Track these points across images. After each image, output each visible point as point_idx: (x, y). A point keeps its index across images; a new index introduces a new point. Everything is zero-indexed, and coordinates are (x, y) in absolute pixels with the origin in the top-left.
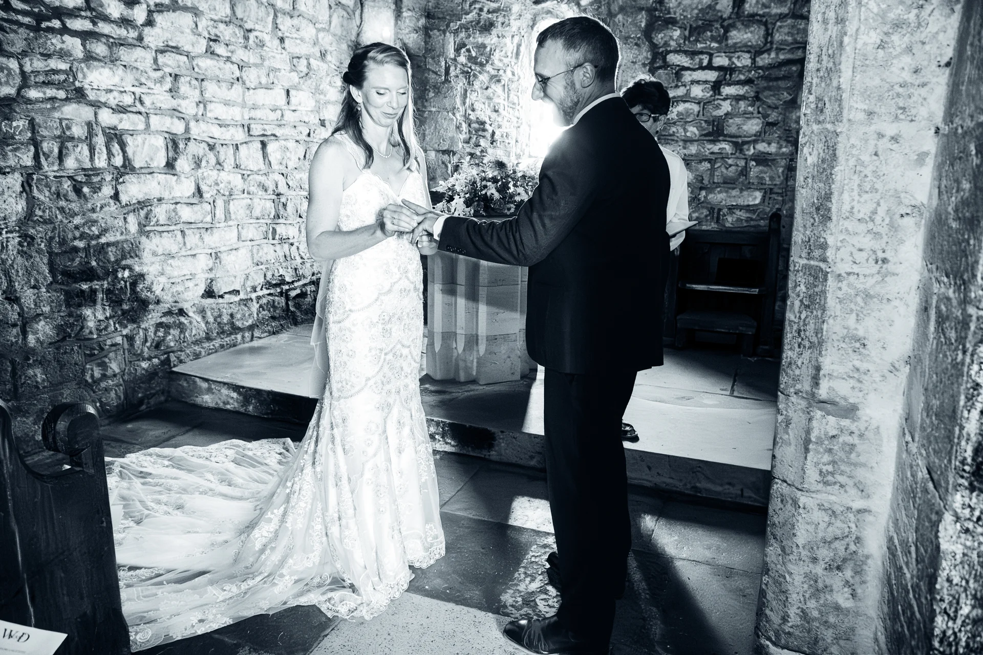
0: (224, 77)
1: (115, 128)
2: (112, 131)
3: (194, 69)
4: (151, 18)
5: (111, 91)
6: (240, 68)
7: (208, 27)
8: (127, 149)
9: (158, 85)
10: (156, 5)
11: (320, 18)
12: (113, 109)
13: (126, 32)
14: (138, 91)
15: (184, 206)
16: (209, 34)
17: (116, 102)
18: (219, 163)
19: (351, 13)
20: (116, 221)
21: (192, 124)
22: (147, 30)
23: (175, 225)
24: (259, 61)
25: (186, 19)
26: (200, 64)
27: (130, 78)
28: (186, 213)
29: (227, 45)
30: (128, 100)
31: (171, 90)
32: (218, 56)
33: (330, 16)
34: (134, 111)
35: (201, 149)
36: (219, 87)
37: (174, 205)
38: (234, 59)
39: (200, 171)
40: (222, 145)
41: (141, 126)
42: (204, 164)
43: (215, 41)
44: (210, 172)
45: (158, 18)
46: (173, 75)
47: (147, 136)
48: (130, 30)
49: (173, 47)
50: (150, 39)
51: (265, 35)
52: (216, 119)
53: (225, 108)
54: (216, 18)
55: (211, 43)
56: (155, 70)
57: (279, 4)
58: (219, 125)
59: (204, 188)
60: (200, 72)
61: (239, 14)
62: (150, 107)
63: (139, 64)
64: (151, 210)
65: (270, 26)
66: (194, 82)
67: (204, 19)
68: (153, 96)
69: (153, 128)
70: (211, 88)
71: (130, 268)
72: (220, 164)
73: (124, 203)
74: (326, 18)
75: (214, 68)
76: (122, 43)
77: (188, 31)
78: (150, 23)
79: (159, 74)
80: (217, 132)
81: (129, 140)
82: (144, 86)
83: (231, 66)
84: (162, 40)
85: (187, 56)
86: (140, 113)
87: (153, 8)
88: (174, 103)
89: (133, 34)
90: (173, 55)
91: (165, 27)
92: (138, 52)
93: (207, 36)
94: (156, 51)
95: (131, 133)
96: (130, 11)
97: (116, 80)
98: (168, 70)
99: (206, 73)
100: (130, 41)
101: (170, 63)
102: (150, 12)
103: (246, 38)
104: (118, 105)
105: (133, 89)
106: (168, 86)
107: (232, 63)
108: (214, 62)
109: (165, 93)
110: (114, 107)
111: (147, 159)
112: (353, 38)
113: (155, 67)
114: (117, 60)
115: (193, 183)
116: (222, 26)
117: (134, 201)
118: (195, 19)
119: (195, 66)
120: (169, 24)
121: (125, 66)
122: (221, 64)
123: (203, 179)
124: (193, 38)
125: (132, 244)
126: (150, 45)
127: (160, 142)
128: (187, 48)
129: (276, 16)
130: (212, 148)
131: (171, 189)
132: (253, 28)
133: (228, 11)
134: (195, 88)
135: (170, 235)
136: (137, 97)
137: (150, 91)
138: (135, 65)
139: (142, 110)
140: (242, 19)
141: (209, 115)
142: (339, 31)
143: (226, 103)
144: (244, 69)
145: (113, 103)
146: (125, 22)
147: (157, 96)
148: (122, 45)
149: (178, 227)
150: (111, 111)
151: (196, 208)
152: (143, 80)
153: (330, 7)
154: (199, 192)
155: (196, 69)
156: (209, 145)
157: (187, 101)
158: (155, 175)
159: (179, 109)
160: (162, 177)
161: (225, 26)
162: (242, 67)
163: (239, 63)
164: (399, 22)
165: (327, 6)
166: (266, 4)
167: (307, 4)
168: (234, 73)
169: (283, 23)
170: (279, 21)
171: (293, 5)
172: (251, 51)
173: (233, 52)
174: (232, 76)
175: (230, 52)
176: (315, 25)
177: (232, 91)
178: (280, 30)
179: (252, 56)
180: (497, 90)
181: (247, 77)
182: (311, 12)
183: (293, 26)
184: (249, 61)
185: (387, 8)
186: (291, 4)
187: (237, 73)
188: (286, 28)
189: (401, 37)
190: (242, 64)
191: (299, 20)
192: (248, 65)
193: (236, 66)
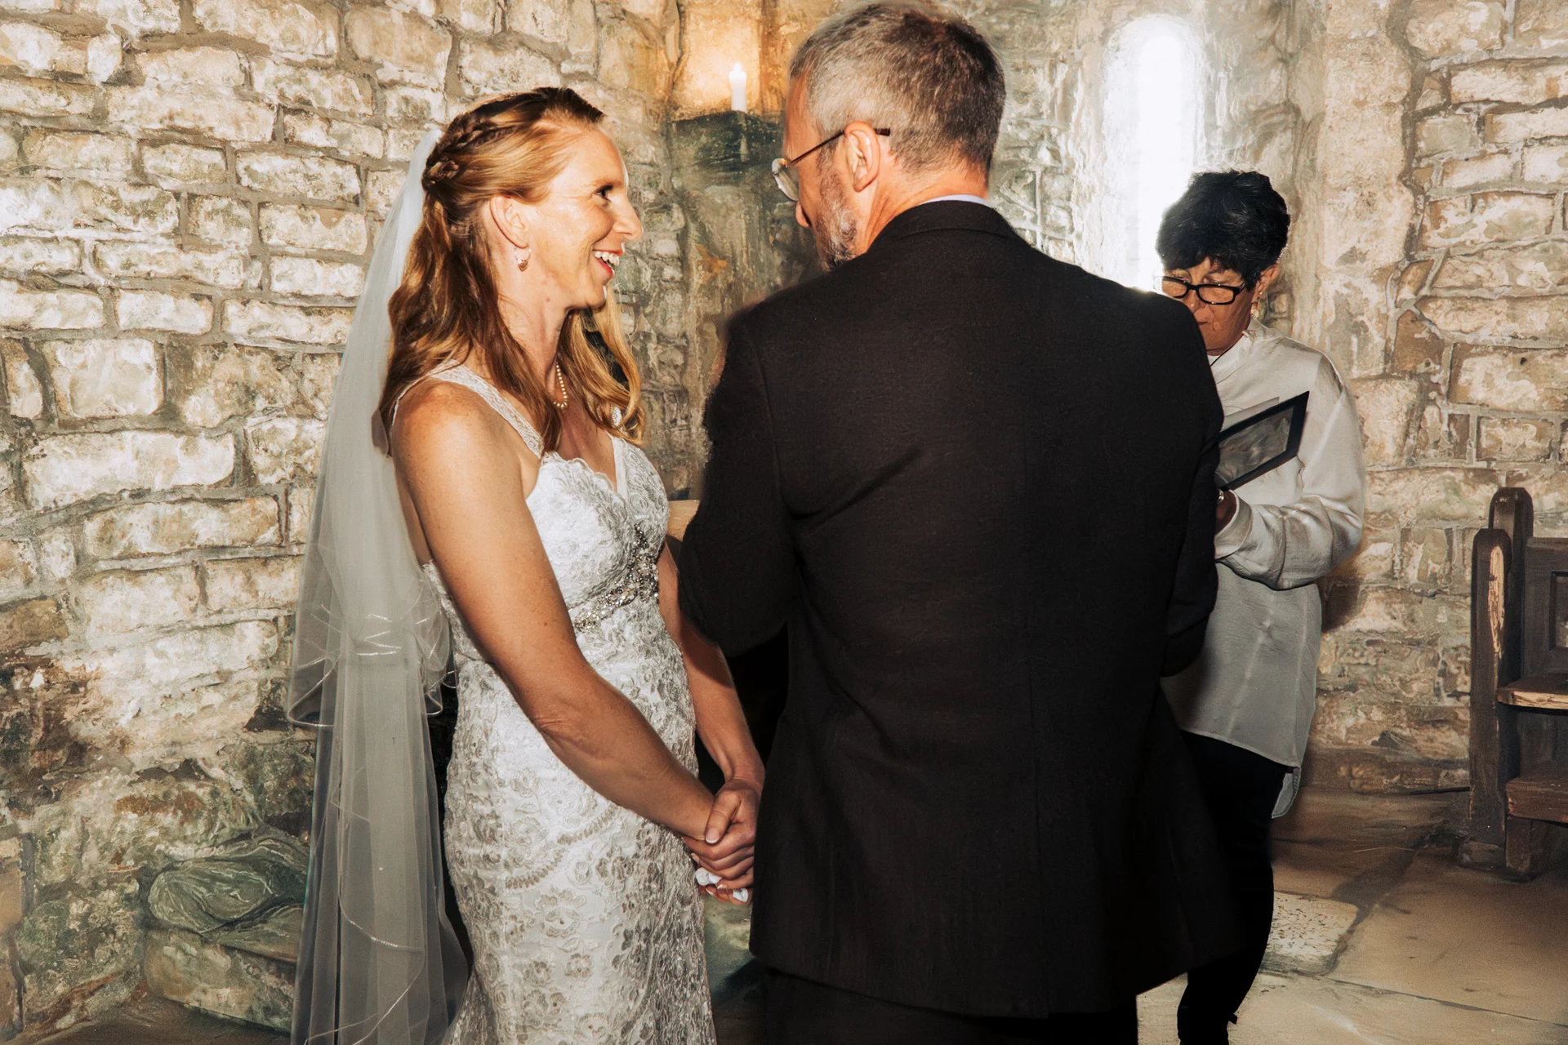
0: (320, 196)
1: (24, 327)
2: (15, 334)
3: (239, 180)
4: (132, 66)
5: (19, 239)
6: (362, 174)
7: (278, 80)
8: (55, 374)
9: (143, 221)
10: (146, 36)
11: (573, 50)
12: (21, 282)
13: (63, 102)
14: (88, 236)
15: (204, 507)
16: (282, 95)
17: (29, 264)
18: (300, 400)
19: (652, 33)
20: (16, 552)
21: (232, 309)
22: (117, 94)
23: (179, 553)
25: (221, 67)
26: (256, 167)
27: (70, 206)
28: (209, 525)
29: (328, 121)
30: (64, 258)
31: (176, 231)
32: (307, 147)
33: (598, 44)
34: (79, 283)
35: (257, 369)
36: (303, 218)
37: (177, 507)
38: (345, 154)
39: (251, 421)
40: (313, 356)
41: (94, 320)
42: (260, 403)
43: (295, 112)
44: (279, 424)
45: (149, 66)
46: (184, 195)
47: (108, 342)
48: (74, 95)
49: (183, 131)
50: (126, 115)
51: (428, 95)
52: (297, 295)
53: (319, 269)
54: (302, 59)
55: (288, 118)
56: (137, 185)
57: (467, 20)
58: (302, 308)
59: (260, 460)
60: (256, 186)
61: (363, 51)
62: (121, 272)
63: (93, 173)
64: (112, 521)
65: (442, 73)
66: (239, 211)
67: (269, 63)
68: (130, 248)
69: (123, 322)
70: (283, 223)
71: (46, 663)
72: (304, 403)
73: (39, 508)
74: (589, 47)
75: (291, 177)
76: (54, 125)
77: (226, 92)
78: (125, 78)
79: (148, 194)
80: (296, 326)
81: (59, 353)
82: (107, 225)
83: (339, 170)
84: (155, 116)
85: (222, 150)
86: (91, 288)
87: (136, 43)
88: (186, 261)
89: (78, 105)
90: (184, 149)
91: (167, 87)
92: (91, 148)
93: (276, 101)
94: (141, 141)
95: (66, 336)
96: (77, 55)
97: (34, 213)
98: (168, 185)
99: (272, 189)
100: (74, 121)
101: (175, 168)
102: (128, 51)
103: (377, 103)
104: (34, 272)
105: (75, 233)
106: (168, 223)
107: (342, 162)
108: (294, 163)
109: (162, 240)
110: (23, 277)
111: (109, 397)
112: (660, 93)
113: (136, 179)
114: (36, 168)
115: (232, 451)
116: (315, 78)
117: (69, 500)
118: (246, 65)
119: (242, 172)
120: (176, 78)
121: (57, 180)
122: (313, 166)
123: (257, 440)
124: (240, 109)
125: (59, 607)
126: (128, 128)
127: (144, 354)
128: (224, 131)
129: (457, 52)
130: (281, 362)
131: (172, 464)
132: (396, 77)
133: (332, 42)
134: (239, 224)
135: (161, 579)
136: (88, 250)
137: (121, 236)
138: (84, 175)
139: (100, 280)
140: (369, 61)
141: (278, 286)
142: (621, 78)
143: (327, 258)
144: (372, 176)
145: (20, 264)
146: (63, 79)
147: (141, 247)
148: (54, 131)
149: (188, 557)
150: (15, 285)
151: (235, 510)
152: (104, 211)
153: (598, 22)
154: (244, 473)
155: (246, 181)
156: (277, 358)
157: (220, 256)
158: (128, 435)
159: (200, 276)
160: (149, 441)
161: (323, 78)
162: (367, 170)
163: (358, 162)
164: (772, 50)
165: (591, 20)
166: (434, 24)
167: (539, 20)
168: (346, 184)
169: (475, 65)
170: (465, 61)
171: (503, 24)
172: (391, 132)
173: (343, 138)
174: (340, 193)
175: (334, 136)
176: (559, 66)
177: (341, 227)
178: (467, 81)
179: (393, 145)
180: (1014, 198)
181: (381, 193)
182: (549, 38)
183: (502, 71)
184: (384, 156)
185: (741, 19)
186: (498, 20)
187: (354, 186)
188: (484, 76)
189: (775, 85)
190: (367, 163)
191: (518, 57)
192: (381, 164)
193: (350, 171)
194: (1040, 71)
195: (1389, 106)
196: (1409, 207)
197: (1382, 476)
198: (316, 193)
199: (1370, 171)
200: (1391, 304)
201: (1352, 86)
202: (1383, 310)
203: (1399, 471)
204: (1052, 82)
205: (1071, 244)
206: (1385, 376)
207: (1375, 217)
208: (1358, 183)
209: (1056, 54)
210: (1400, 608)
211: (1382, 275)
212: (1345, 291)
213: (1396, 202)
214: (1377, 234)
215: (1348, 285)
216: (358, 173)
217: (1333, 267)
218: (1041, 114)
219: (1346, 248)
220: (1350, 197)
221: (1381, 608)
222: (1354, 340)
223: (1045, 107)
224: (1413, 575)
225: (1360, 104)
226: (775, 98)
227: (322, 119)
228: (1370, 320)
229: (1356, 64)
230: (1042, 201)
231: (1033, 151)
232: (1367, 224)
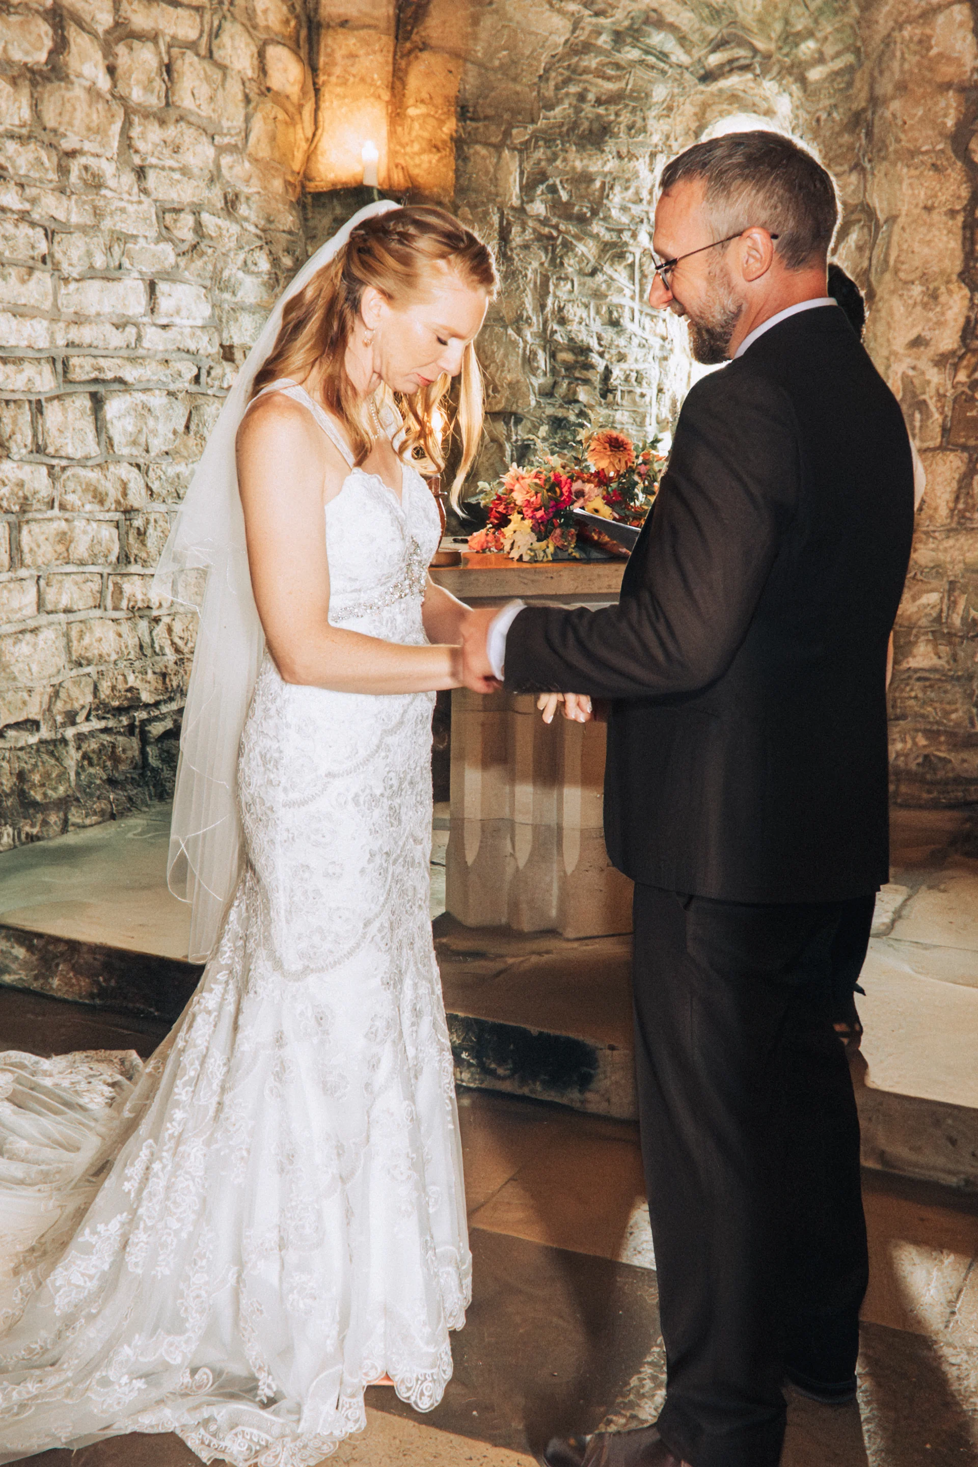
0: (15, 256)
6: (50, 235)
11: (225, 124)
19: (293, 110)
24: (89, 220)
29: (22, 186)
32: (3, 210)
33: (248, 119)
36: (4, 277)
38: (35, 216)
40: (7, 402)
51: (104, 163)
53: (15, 323)
57: (137, 95)
58: (2, 358)
61: (51, 120)
65: (115, 144)
74: (239, 122)
83: (30, 232)
103: (64, 171)
107: (33, 224)
112: (297, 167)
116: (12, 147)
122: (10, 228)
129: (128, 124)
132: (79, 148)
133: (27, 114)
140: (55, 131)
142: (266, 152)
143: (20, 312)
144: (57, 238)
153: (247, 100)
161: (18, 146)
162: (53, 232)
163: (47, 224)
164: (399, 129)
165: (240, 96)
166: (109, 97)
167: (197, 95)
168: (37, 245)
169: (143, 136)
170: (135, 132)
171: (167, 97)
172: (74, 197)
173: (34, 201)
174: (31, 253)
175: (27, 200)
176: (213, 139)
177: (32, 284)
178: (136, 152)
179: (75, 209)
180: (615, 276)
181: (65, 254)
182: (206, 111)
183: (165, 142)
184: (68, 220)
185: (372, 99)
186: (163, 94)
187: (43, 247)
188: (150, 147)
189: (402, 162)
190: (53, 226)
191: (179, 129)
192: (67, 228)
193: (41, 232)
194: (641, 160)
195: (952, 213)
196: (966, 302)
197: (937, 534)
198: (12, 252)
199: (936, 269)
200: (949, 386)
201: (922, 193)
202: (941, 391)
203: (950, 531)
204: (652, 171)
205: (664, 320)
206: (941, 448)
207: (938, 309)
208: (924, 278)
209: (656, 146)
210: (944, 649)
211: (941, 361)
212: (911, 373)
213: (956, 297)
214: (940, 324)
215: (914, 368)
216: (46, 235)
217: (901, 351)
218: (641, 200)
219: (912, 335)
220: (917, 290)
221: (930, 648)
222: (918, 416)
223: (645, 195)
224: (957, 620)
225: (928, 209)
226: (401, 175)
227: (16, 184)
228: (931, 398)
229: (926, 173)
230: (640, 280)
231: (634, 236)
232: (931, 314)
